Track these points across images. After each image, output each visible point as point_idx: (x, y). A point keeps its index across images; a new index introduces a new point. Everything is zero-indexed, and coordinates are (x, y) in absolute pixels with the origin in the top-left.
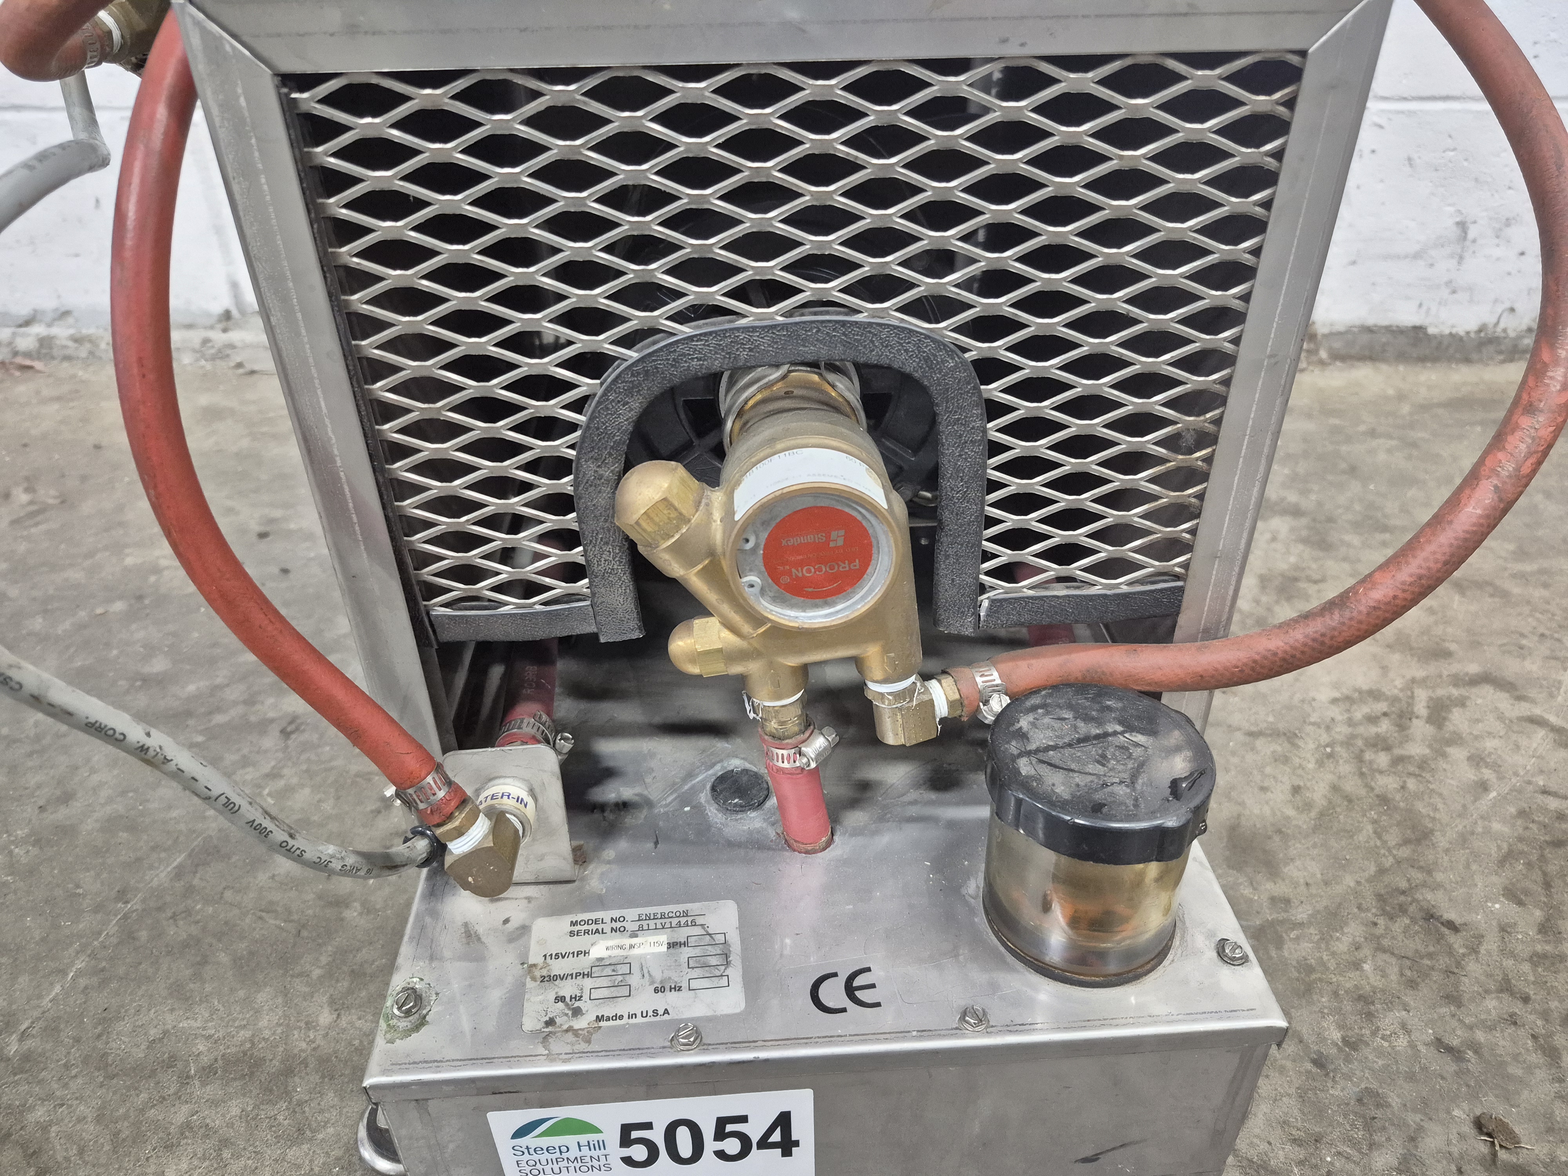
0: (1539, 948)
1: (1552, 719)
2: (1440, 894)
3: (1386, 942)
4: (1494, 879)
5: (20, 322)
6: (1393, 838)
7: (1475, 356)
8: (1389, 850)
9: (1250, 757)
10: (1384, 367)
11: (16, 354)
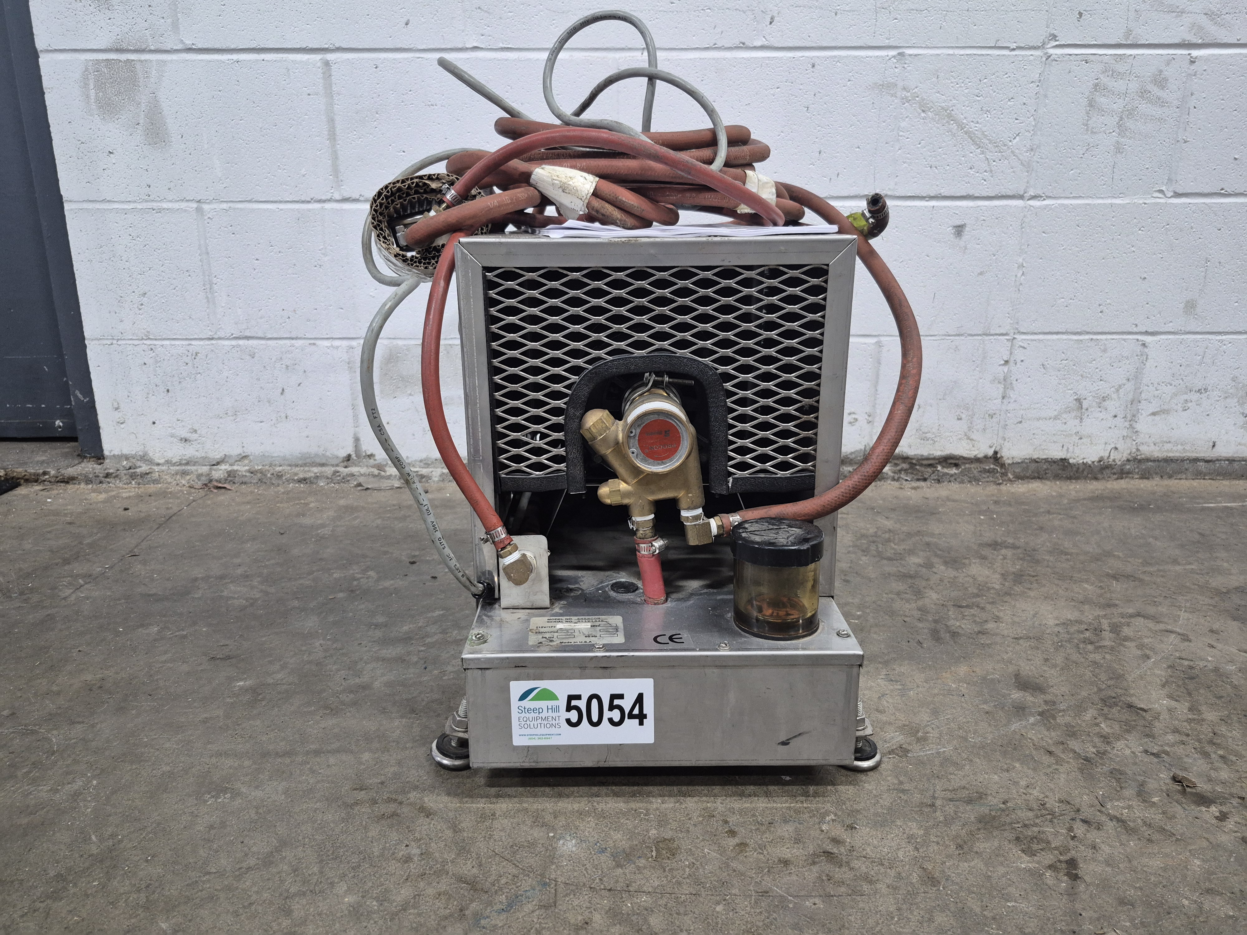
0: (1190, 717)
1: (1178, 630)
2: (1134, 698)
3: (1110, 716)
4: (1161, 692)
6: (1103, 677)
7: (1100, 476)
8: (1103, 682)
9: (1018, 648)
10: (1048, 483)
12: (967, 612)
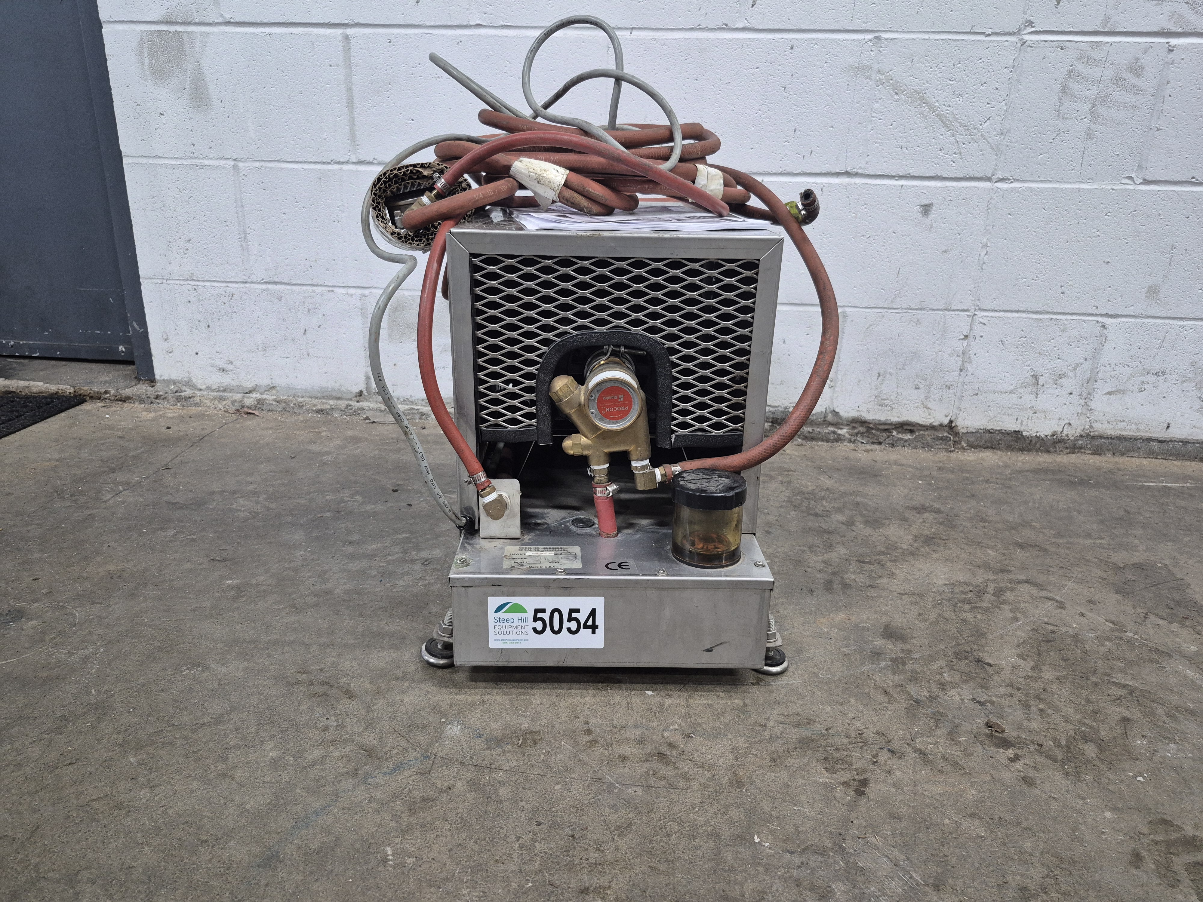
0: (1029, 674)
1: (1058, 598)
2: (985, 654)
3: (955, 667)
4: (1014, 650)
5: (247, 391)
6: (966, 633)
7: (1052, 449)
8: (963, 638)
9: (899, 602)
10: (999, 453)
11: (243, 407)
12: (866, 567)
